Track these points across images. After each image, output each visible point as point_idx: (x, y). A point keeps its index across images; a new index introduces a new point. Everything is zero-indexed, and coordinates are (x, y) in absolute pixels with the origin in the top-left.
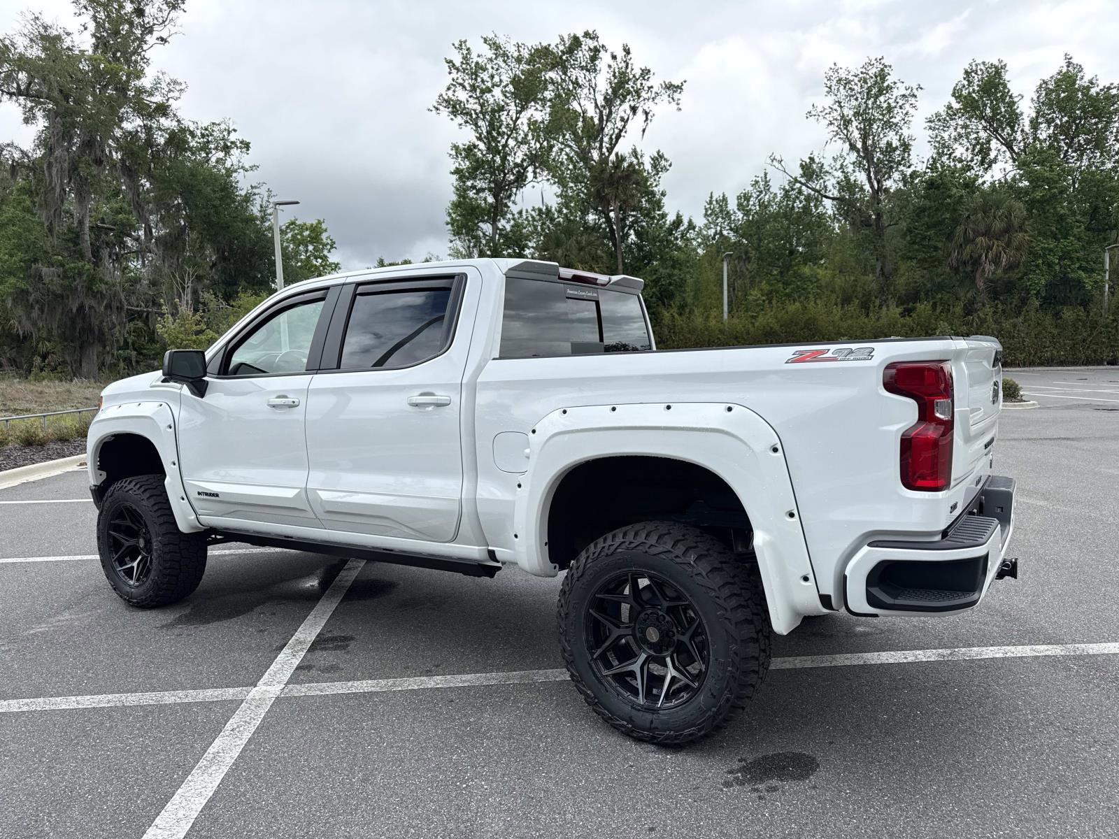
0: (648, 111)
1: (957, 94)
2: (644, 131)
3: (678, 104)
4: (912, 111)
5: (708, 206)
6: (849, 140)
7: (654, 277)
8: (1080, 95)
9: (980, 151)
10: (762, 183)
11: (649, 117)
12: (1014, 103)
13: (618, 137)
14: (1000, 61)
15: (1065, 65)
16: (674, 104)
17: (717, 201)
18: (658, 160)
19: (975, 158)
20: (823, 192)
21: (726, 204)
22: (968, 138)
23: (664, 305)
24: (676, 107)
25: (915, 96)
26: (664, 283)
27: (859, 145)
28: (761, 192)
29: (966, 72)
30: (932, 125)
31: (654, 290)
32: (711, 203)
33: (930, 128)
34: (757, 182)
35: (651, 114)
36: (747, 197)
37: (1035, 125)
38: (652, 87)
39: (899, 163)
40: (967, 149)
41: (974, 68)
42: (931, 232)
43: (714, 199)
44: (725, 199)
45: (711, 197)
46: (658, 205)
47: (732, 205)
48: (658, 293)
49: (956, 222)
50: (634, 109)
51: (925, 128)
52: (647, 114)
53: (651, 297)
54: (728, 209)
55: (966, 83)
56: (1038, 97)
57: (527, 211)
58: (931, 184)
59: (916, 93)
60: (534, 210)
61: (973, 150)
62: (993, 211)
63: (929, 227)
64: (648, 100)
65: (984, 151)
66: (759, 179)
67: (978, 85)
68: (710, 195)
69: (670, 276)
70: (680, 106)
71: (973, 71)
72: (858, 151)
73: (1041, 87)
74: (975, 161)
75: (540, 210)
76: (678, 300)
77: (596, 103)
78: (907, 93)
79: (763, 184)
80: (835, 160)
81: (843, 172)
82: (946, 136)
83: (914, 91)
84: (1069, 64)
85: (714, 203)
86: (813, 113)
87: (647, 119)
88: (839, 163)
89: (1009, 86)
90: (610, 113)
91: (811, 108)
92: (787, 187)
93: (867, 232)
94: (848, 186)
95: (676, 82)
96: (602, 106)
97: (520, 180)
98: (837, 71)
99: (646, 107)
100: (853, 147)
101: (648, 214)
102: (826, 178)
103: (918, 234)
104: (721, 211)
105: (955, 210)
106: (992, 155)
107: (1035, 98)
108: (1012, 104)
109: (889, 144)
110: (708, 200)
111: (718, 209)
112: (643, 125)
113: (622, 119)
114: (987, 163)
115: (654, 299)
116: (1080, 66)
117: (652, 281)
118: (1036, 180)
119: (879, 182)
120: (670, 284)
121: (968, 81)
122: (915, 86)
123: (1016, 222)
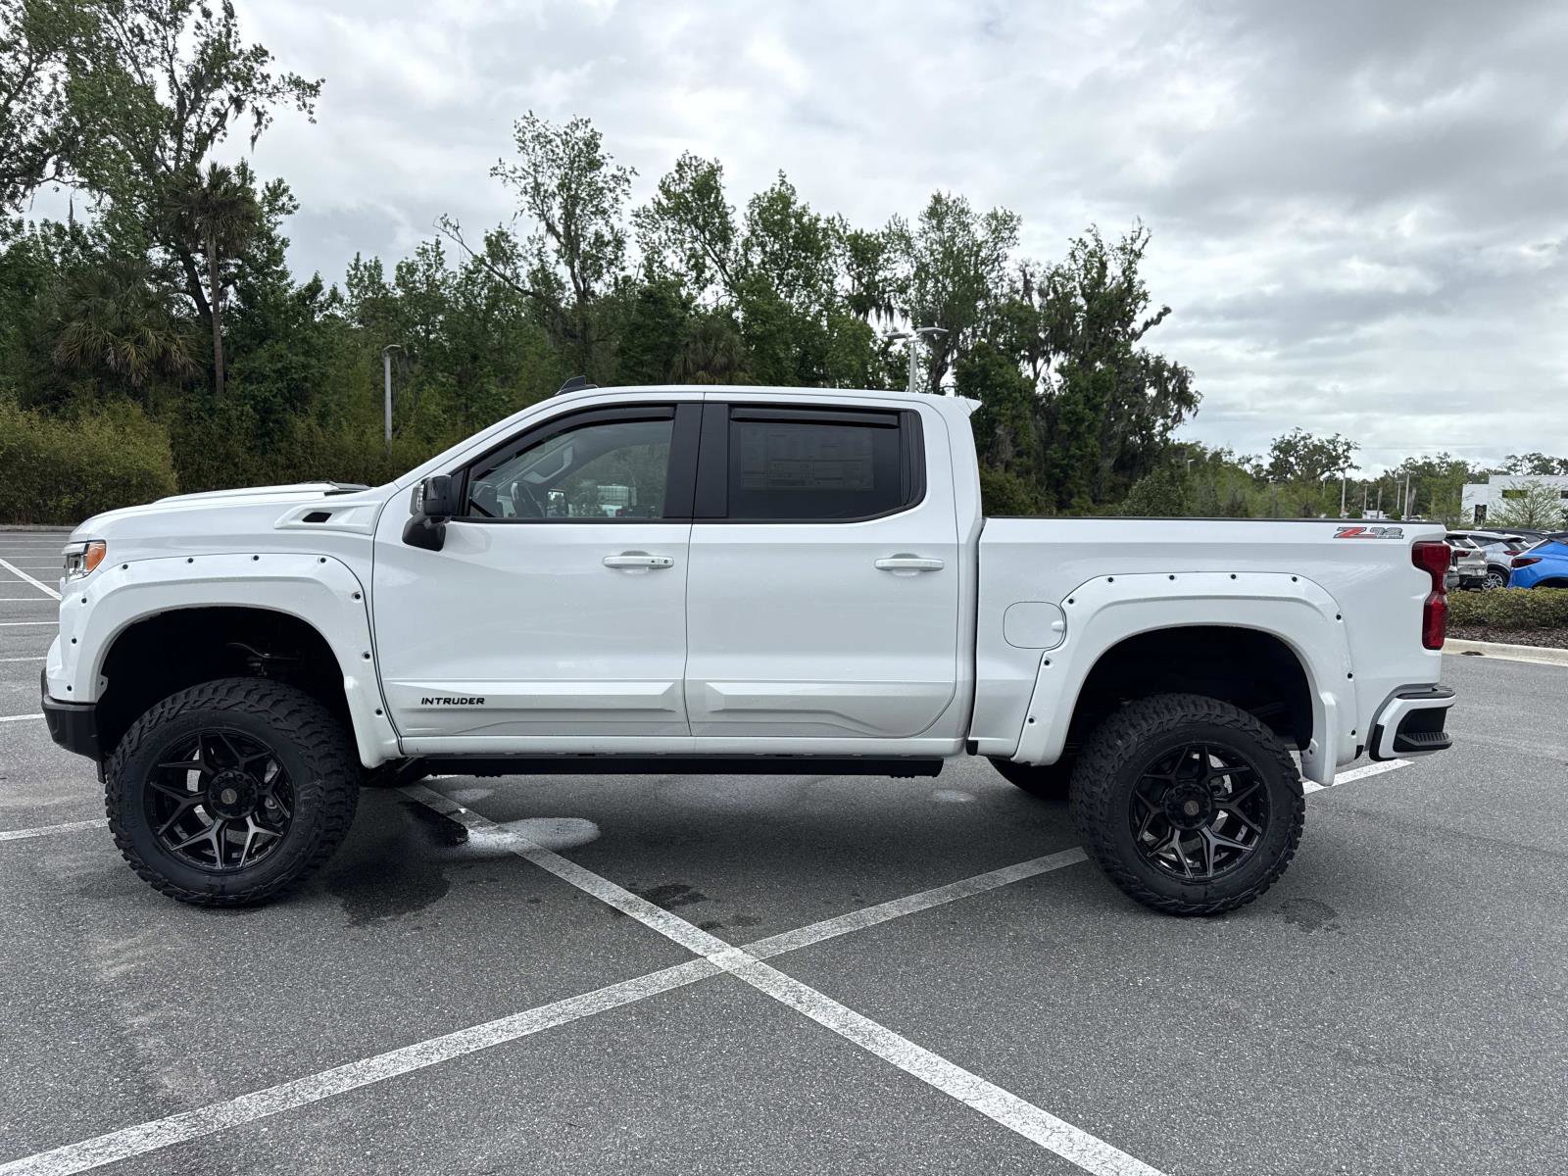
0: (260, 109)
1: (665, 189)
2: (254, 139)
3: (311, 113)
4: (622, 197)
5: (352, 272)
6: (547, 220)
7: (279, 365)
8: (793, 221)
9: (695, 266)
10: (431, 253)
11: (264, 122)
12: (727, 214)
13: (210, 137)
14: (717, 162)
15: (779, 183)
16: (305, 112)
17: (365, 267)
18: (276, 191)
19: (690, 273)
20: (514, 282)
21: (380, 275)
22: (682, 246)
23: (295, 409)
24: (308, 116)
25: (628, 181)
26: (295, 376)
27: (560, 229)
28: (430, 266)
29: (679, 165)
30: (639, 221)
31: (280, 385)
32: (356, 268)
33: (638, 225)
34: (425, 251)
35: (266, 117)
36: (411, 269)
37: (747, 245)
38: (268, 76)
39: (611, 263)
40: (681, 261)
41: (688, 162)
42: (648, 357)
43: (362, 263)
44: (378, 267)
45: (358, 260)
46: (276, 256)
47: (389, 277)
48: (285, 391)
49: (672, 348)
50: (238, 103)
51: (631, 223)
52: (259, 115)
53: (275, 396)
54: (382, 281)
55: (677, 176)
56: (751, 214)
57: (32, 225)
58: (648, 295)
59: (629, 177)
60: (46, 224)
61: (688, 263)
62: (713, 341)
63: (647, 350)
64: (261, 94)
65: (700, 268)
66: (429, 247)
67: (691, 184)
68: (356, 257)
69: (305, 367)
70: (314, 116)
71: (686, 165)
72: (558, 236)
73: (754, 202)
74: (689, 277)
75: (59, 228)
76: (315, 405)
77: (172, 77)
78: (620, 174)
79: (435, 255)
80: (531, 241)
81: (541, 260)
82: (655, 237)
83: (628, 173)
84: (783, 183)
85: (362, 268)
86: (500, 171)
87: (259, 123)
88: (536, 247)
89: (722, 192)
90: (199, 99)
91: (497, 164)
92: (471, 267)
93: (572, 345)
94: (544, 278)
95: (310, 79)
96: (185, 85)
97: (32, 173)
98: (533, 123)
99: (258, 104)
100: (551, 228)
101: (260, 270)
102: (519, 264)
103: (633, 357)
104: (372, 282)
105: (674, 334)
106: (707, 274)
107: (748, 214)
108: (724, 216)
109: (598, 236)
110: (353, 263)
111: (367, 276)
112: (252, 130)
113: (216, 112)
114: (702, 284)
115: (279, 399)
116: (794, 190)
117: (275, 371)
118: (752, 312)
119: (584, 281)
120: (305, 379)
121: (681, 175)
122: (629, 169)
123: (737, 359)
